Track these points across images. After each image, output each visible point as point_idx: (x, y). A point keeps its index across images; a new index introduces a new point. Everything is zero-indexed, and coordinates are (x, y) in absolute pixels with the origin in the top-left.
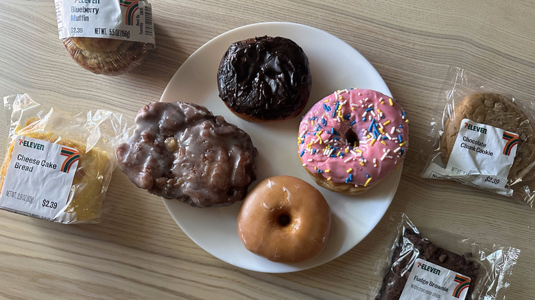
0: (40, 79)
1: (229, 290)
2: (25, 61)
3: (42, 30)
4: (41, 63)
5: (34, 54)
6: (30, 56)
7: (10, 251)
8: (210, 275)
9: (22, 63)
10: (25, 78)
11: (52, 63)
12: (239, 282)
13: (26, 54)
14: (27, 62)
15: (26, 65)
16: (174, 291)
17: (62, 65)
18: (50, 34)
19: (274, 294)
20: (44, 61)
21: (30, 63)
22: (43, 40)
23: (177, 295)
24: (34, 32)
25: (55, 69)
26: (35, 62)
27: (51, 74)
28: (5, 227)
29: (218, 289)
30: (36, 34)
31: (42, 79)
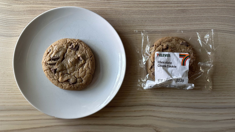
0: (15, 31)
1: (147, 116)
2: (5, 23)
3: (9, 4)
4: (13, 22)
5: (8, 18)
6: (6, 20)
7: (25, 128)
8: (135, 111)
9: (3, 25)
10: (7, 33)
11: (20, 20)
12: (151, 111)
13: (4, 19)
14: (5, 24)
15: (6, 25)
16: (118, 125)
17: (25, 20)
18: (14, 5)
19: (172, 112)
20: (14, 21)
21: (7, 24)
22: (11, 10)
23: (121, 126)
24: (5, 7)
25: (22, 23)
26: (10, 22)
27: (20, 27)
28: (19, 115)
29: (141, 117)
30: (6, 7)
31: (16, 30)
